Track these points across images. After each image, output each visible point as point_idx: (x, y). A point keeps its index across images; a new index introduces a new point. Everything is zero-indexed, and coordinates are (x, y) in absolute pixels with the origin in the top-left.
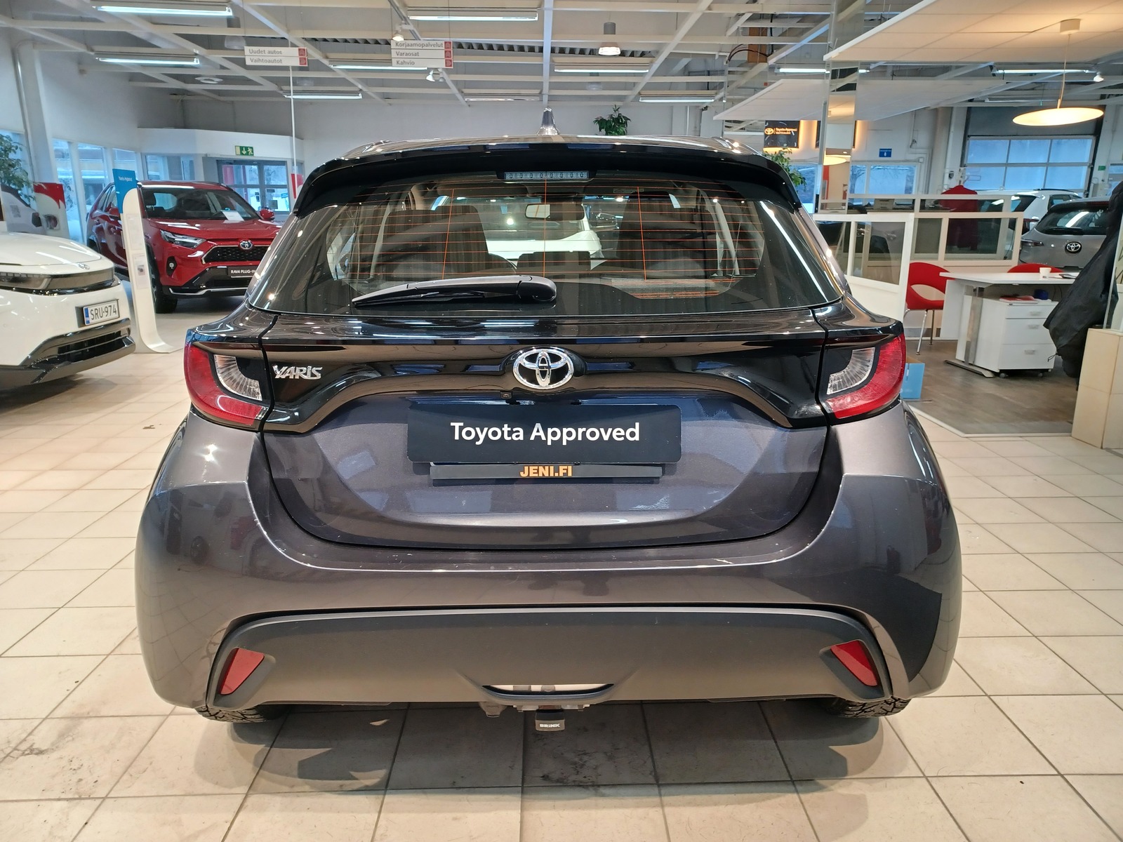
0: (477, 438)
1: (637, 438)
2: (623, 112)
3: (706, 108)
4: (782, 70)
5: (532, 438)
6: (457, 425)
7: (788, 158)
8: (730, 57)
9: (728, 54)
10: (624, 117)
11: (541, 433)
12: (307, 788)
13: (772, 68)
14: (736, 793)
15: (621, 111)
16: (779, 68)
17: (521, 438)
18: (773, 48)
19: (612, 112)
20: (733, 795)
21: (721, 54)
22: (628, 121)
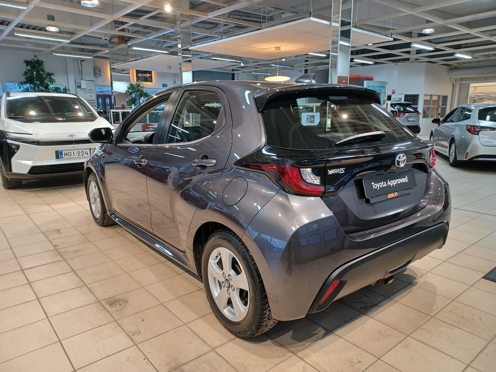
0: (378, 187)
1: (407, 181)
2: (40, 58)
3: (84, 61)
4: (134, 48)
5: (388, 185)
6: (373, 183)
7: (143, 86)
8: (110, 40)
9: (109, 39)
10: (41, 61)
11: (389, 183)
12: (309, 343)
13: (129, 47)
14: (405, 291)
15: (38, 57)
16: (132, 47)
17: (386, 185)
18: (130, 38)
19: (33, 58)
20: (405, 292)
21: (105, 38)
22: (43, 63)
